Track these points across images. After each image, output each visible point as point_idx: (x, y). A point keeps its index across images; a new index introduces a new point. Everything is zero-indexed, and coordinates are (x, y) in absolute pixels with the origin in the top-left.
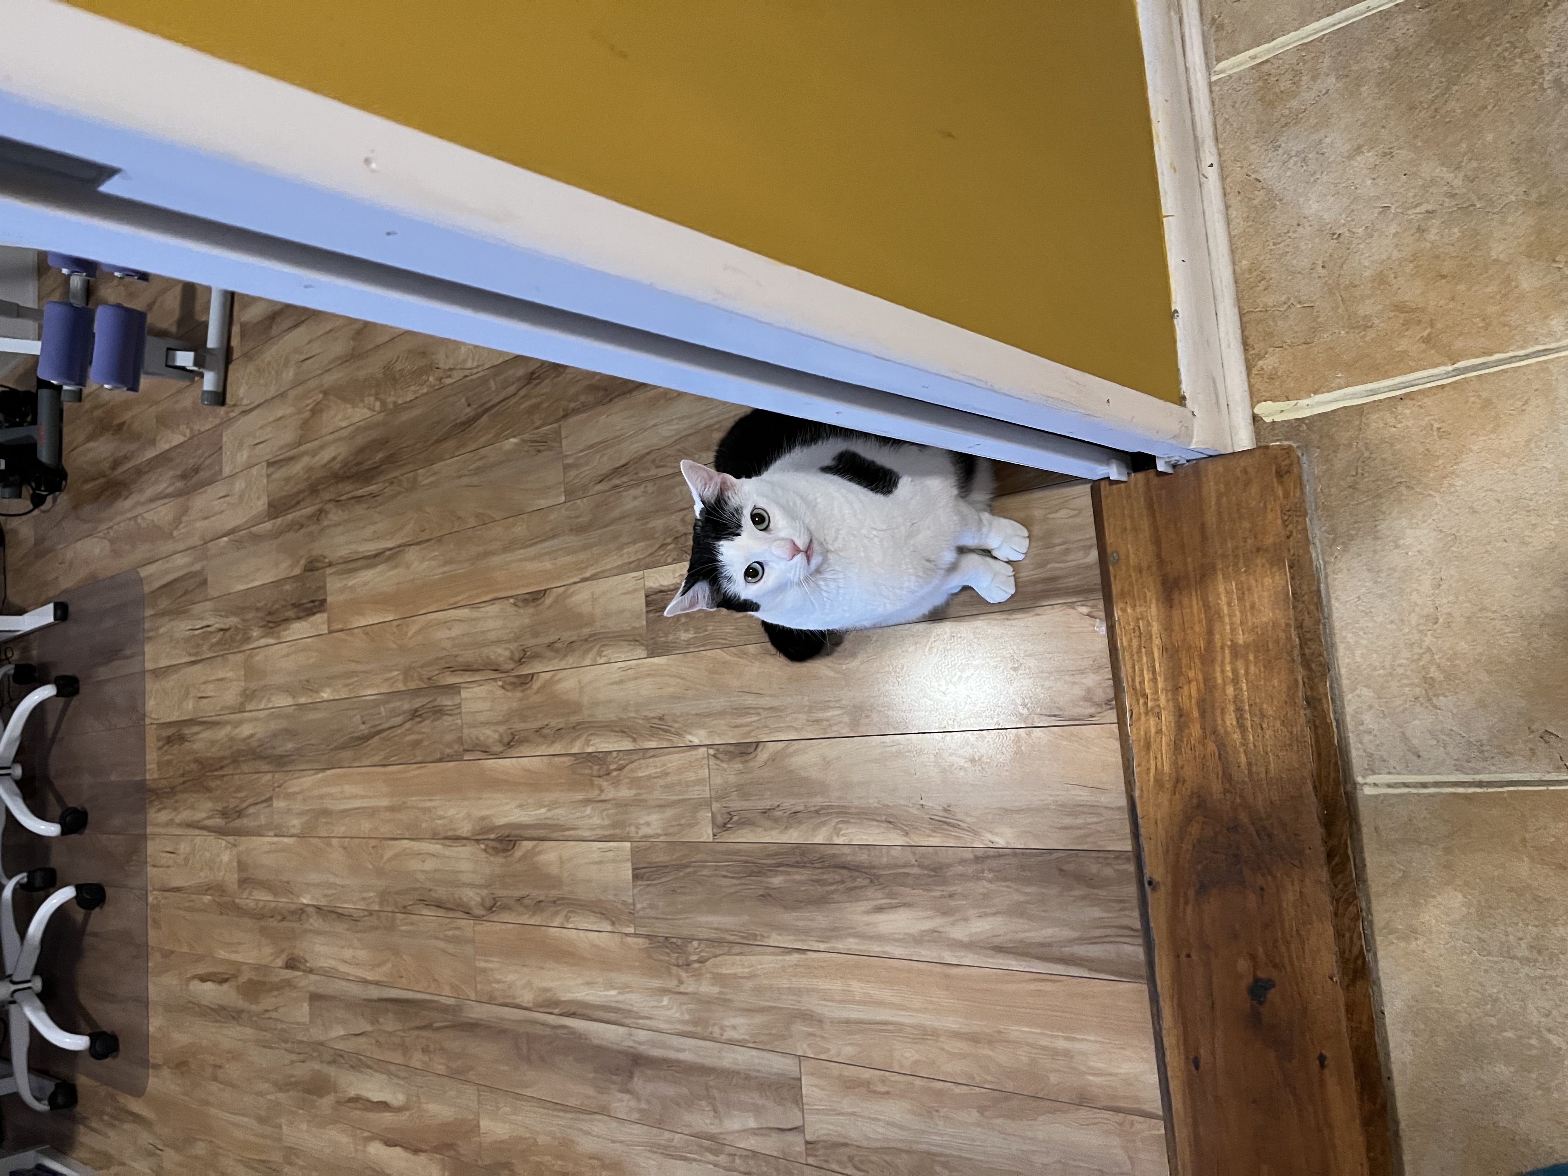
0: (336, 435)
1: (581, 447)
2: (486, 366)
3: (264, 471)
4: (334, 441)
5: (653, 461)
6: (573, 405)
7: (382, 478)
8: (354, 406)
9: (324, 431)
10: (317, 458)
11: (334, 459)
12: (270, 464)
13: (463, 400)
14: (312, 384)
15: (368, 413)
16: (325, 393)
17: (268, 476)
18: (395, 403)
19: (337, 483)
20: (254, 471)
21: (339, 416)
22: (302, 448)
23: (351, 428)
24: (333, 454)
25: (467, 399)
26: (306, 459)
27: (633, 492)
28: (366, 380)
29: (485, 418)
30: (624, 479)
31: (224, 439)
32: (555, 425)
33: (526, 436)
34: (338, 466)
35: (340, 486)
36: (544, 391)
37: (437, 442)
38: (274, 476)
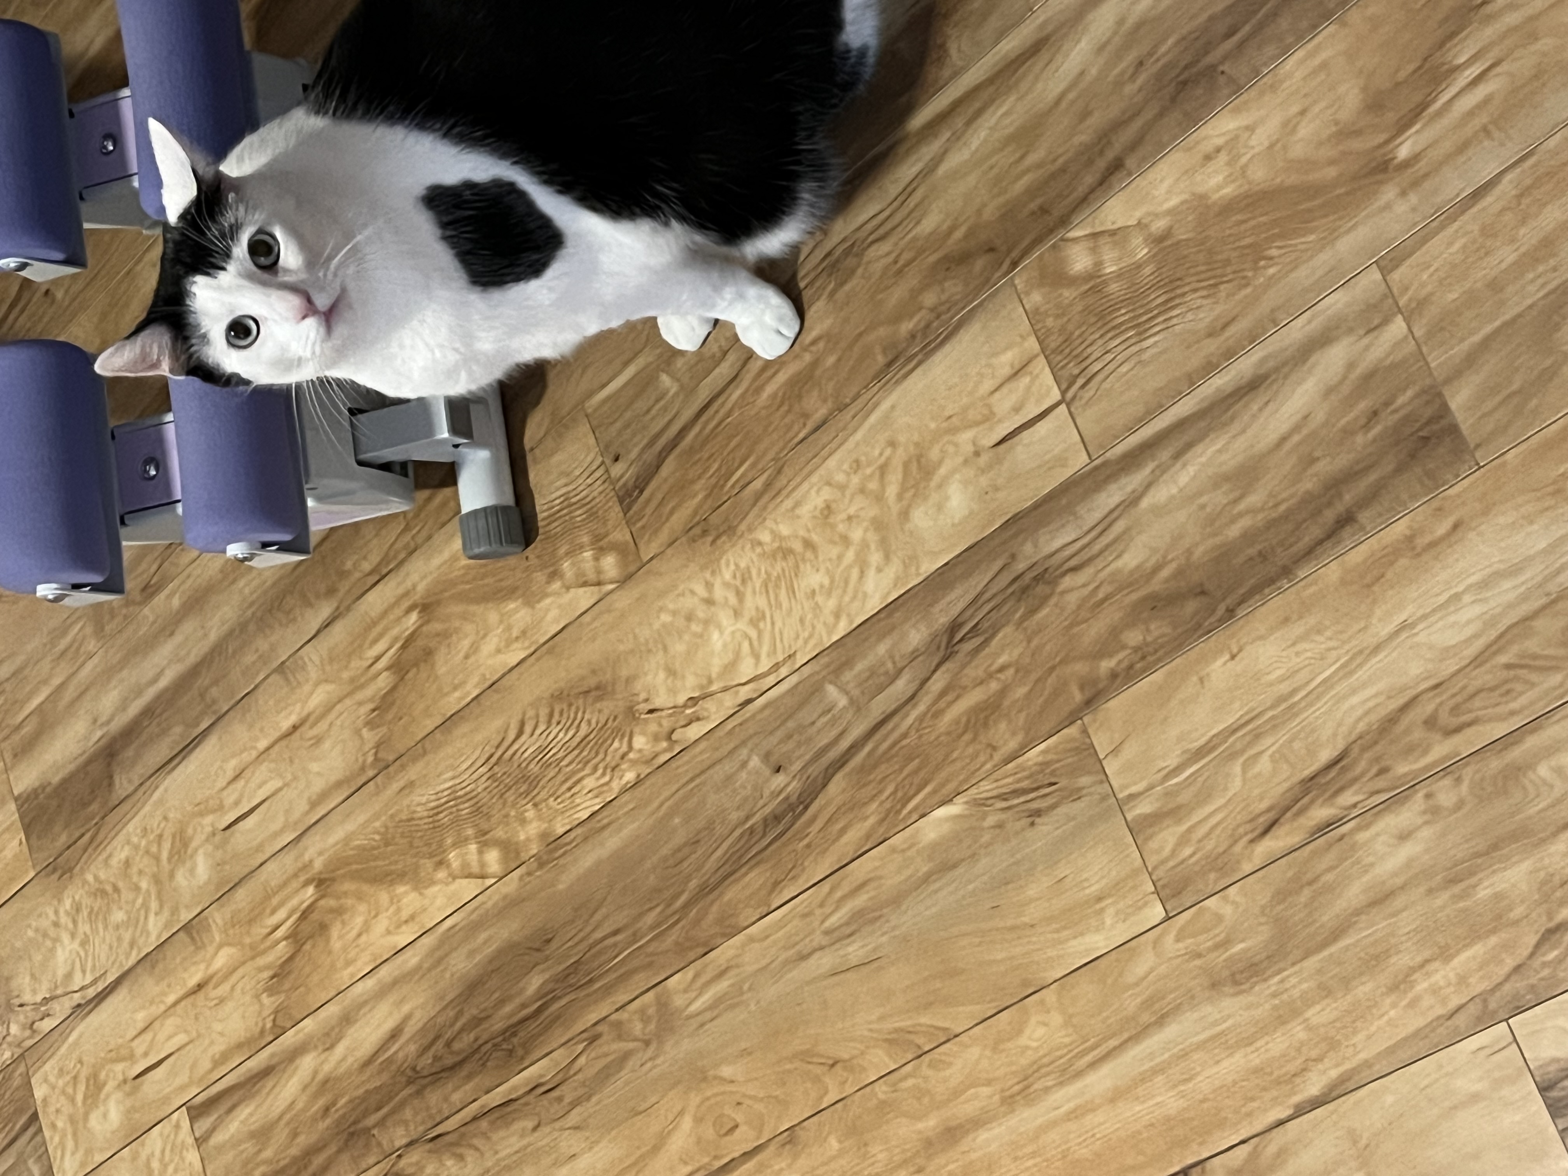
0: (384, 972)
1: (1172, 762)
2: (801, 660)
3: (185, 1134)
4: (382, 992)
5: (1430, 723)
6: (1107, 665)
7: (559, 1036)
8: (420, 884)
9: (345, 976)
10: (340, 1050)
11: (394, 1035)
12: (196, 1112)
13: (755, 762)
14: (273, 872)
15: (468, 888)
16: (322, 882)
17: (200, 1142)
18: (543, 835)
19: (419, 1093)
20: (155, 1140)
21: (381, 924)
22: (290, 1038)
23: (427, 940)
24: (390, 1024)
25: (766, 757)
26: (307, 1063)
27: (1393, 821)
28: (436, 811)
29: (837, 786)
30: (1348, 798)
31: (39, 1093)
32: (1072, 731)
33: (986, 788)
34: (412, 1048)
35: (433, 1097)
36: (1003, 659)
37: (707, 890)
38: (219, 1138)
